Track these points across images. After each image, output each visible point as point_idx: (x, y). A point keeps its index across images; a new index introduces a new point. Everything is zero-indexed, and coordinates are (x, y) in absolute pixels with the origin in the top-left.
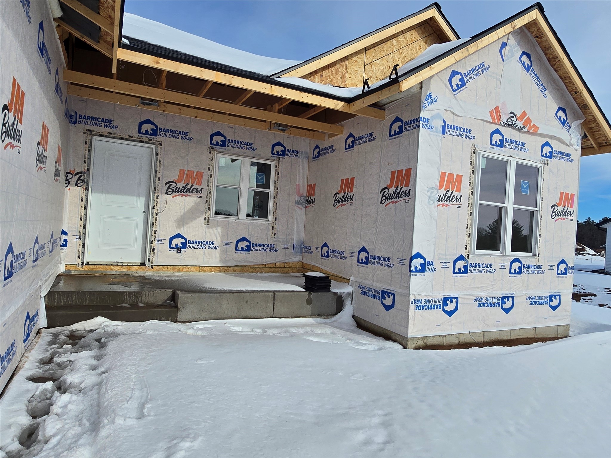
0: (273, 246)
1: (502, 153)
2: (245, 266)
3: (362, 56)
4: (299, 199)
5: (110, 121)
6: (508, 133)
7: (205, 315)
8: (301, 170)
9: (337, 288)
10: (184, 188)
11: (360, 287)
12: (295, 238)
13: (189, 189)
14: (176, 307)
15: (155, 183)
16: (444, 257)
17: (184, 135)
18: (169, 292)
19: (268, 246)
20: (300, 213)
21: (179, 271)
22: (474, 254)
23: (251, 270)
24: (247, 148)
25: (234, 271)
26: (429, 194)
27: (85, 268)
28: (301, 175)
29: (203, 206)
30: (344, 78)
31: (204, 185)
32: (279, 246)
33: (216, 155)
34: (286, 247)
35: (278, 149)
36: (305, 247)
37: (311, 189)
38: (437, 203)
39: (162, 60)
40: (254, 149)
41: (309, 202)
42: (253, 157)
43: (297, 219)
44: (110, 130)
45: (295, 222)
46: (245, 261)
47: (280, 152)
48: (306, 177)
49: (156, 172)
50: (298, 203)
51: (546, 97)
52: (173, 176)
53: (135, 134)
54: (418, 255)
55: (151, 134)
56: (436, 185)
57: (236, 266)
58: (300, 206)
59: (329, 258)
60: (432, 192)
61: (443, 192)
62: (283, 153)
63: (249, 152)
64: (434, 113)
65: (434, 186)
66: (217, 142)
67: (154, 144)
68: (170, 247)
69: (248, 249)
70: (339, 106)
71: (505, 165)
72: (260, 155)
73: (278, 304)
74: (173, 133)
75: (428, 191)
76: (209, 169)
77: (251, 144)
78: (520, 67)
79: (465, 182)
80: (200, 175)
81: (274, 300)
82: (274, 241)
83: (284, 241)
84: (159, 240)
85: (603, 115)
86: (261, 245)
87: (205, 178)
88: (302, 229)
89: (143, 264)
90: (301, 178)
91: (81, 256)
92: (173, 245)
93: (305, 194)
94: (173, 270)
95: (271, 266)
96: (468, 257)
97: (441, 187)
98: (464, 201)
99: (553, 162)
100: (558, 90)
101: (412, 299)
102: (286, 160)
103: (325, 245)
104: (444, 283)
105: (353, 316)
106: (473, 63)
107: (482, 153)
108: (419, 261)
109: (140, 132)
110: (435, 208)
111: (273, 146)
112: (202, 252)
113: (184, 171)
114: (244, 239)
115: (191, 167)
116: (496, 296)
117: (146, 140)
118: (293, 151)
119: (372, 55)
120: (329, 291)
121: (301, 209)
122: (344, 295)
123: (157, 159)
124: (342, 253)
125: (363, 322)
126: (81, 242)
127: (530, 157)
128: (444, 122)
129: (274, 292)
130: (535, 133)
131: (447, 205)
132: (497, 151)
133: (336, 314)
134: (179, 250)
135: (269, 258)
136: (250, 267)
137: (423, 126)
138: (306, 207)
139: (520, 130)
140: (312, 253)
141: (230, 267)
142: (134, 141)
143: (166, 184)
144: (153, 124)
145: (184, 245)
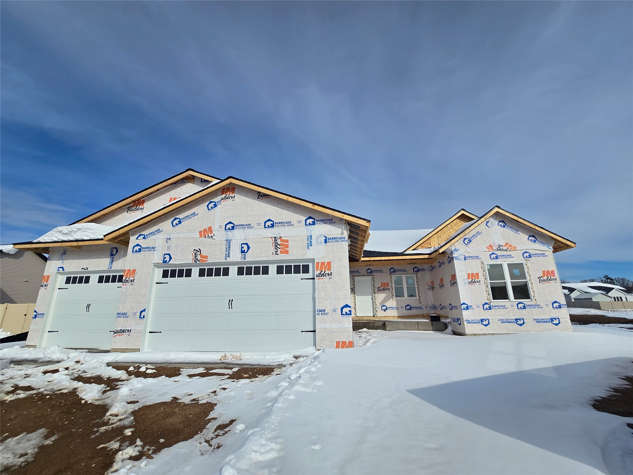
0: (421, 307)
1: (498, 261)
2: (411, 316)
3: (436, 235)
4: (428, 287)
5: (358, 271)
6: (499, 253)
7: (394, 329)
8: (427, 276)
9: (443, 320)
10: (383, 289)
11: (452, 319)
12: (430, 303)
13: (385, 289)
14: (385, 326)
15: (374, 288)
16: (477, 304)
17: (381, 271)
18: (383, 322)
19: (419, 307)
20: (430, 293)
21: (386, 318)
22: (492, 302)
23: (413, 317)
24: (404, 271)
25: (407, 318)
26: (464, 282)
27: (357, 318)
28: (427, 277)
29: (391, 295)
30: (430, 244)
31: (390, 287)
32: (423, 307)
33: (393, 276)
34: (426, 307)
35: (416, 269)
36: (435, 307)
37: (432, 282)
38: (468, 284)
39: (371, 258)
40: (406, 271)
41: (433, 288)
42: (406, 274)
43: (429, 296)
44: (359, 274)
45: (429, 297)
46: (410, 314)
47: (417, 271)
48: (430, 278)
49: (374, 285)
50: (429, 289)
51: (519, 234)
52: (380, 285)
53: (366, 274)
54: (464, 304)
55: (370, 273)
56: (466, 278)
57: (407, 316)
58: (430, 290)
59: (443, 310)
60: (465, 281)
61: (470, 280)
62: (418, 271)
63: (405, 273)
64: (459, 254)
65: (465, 278)
66: (392, 271)
67: (372, 276)
68: (382, 310)
69: (411, 309)
70: (426, 256)
71: (501, 265)
72: (409, 273)
73: (419, 326)
74: (377, 271)
75: (463, 281)
76: (391, 281)
77: (405, 270)
78: (499, 227)
79: (481, 275)
80: (388, 283)
81: (418, 324)
82: (421, 305)
83: (425, 305)
84: (378, 307)
85: (555, 234)
86: (416, 307)
87: (390, 284)
88: (432, 300)
89: (374, 316)
90: (428, 279)
91: (355, 314)
92: (383, 309)
93: (431, 285)
94: (384, 318)
95: (421, 315)
96: (490, 303)
97: (469, 278)
98: (482, 282)
99: (533, 259)
100: (526, 229)
101: (465, 319)
102: (420, 273)
103: (450, 304)
104: (480, 313)
105: (452, 331)
106: (474, 232)
107: (485, 263)
108: (464, 306)
109: (367, 273)
110: (468, 287)
111: (413, 269)
112: (393, 311)
113: (382, 283)
114: (408, 305)
115: (385, 281)
116: (513, 319)
117: (369, 275)
118: (422, 269)
119: (439, 234)
120: (440, 321)
121: (430, 291)
122: (447, 323)
123: (373, 280)
124: (445, 307)
125: (455, 332)
126: (355, 310)
127: (516, 260)
128: (465, 256)
129: (418, 322)
130: (515, 249)
131: (473, 285)
132: (495, 261)
133: (445, 330)
134: (385, 310)
135: (420, 312)
136: (413, 316)
137: (455, 259)
138: (432, 290)
139: (506, 250)
140: (437, 309)
141: (405, 316)
142: (366, 276)
143: (377, 288)
144: (371, 269)
145: (386, 309)
